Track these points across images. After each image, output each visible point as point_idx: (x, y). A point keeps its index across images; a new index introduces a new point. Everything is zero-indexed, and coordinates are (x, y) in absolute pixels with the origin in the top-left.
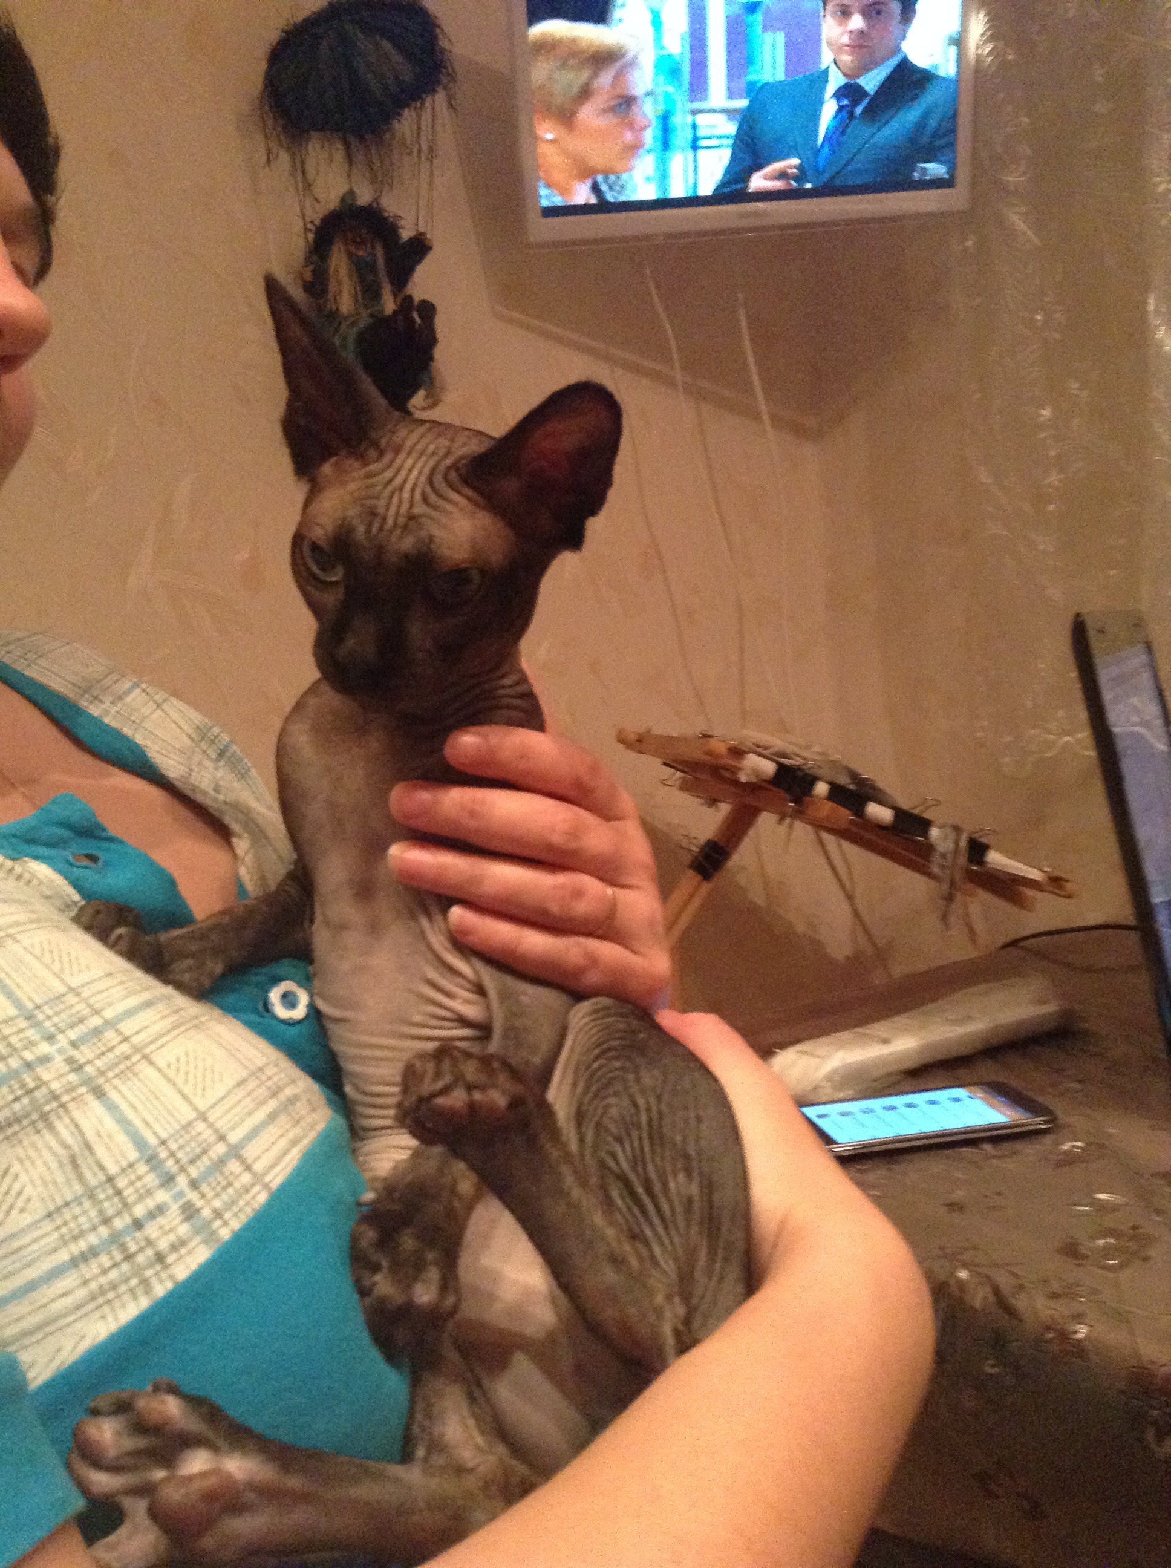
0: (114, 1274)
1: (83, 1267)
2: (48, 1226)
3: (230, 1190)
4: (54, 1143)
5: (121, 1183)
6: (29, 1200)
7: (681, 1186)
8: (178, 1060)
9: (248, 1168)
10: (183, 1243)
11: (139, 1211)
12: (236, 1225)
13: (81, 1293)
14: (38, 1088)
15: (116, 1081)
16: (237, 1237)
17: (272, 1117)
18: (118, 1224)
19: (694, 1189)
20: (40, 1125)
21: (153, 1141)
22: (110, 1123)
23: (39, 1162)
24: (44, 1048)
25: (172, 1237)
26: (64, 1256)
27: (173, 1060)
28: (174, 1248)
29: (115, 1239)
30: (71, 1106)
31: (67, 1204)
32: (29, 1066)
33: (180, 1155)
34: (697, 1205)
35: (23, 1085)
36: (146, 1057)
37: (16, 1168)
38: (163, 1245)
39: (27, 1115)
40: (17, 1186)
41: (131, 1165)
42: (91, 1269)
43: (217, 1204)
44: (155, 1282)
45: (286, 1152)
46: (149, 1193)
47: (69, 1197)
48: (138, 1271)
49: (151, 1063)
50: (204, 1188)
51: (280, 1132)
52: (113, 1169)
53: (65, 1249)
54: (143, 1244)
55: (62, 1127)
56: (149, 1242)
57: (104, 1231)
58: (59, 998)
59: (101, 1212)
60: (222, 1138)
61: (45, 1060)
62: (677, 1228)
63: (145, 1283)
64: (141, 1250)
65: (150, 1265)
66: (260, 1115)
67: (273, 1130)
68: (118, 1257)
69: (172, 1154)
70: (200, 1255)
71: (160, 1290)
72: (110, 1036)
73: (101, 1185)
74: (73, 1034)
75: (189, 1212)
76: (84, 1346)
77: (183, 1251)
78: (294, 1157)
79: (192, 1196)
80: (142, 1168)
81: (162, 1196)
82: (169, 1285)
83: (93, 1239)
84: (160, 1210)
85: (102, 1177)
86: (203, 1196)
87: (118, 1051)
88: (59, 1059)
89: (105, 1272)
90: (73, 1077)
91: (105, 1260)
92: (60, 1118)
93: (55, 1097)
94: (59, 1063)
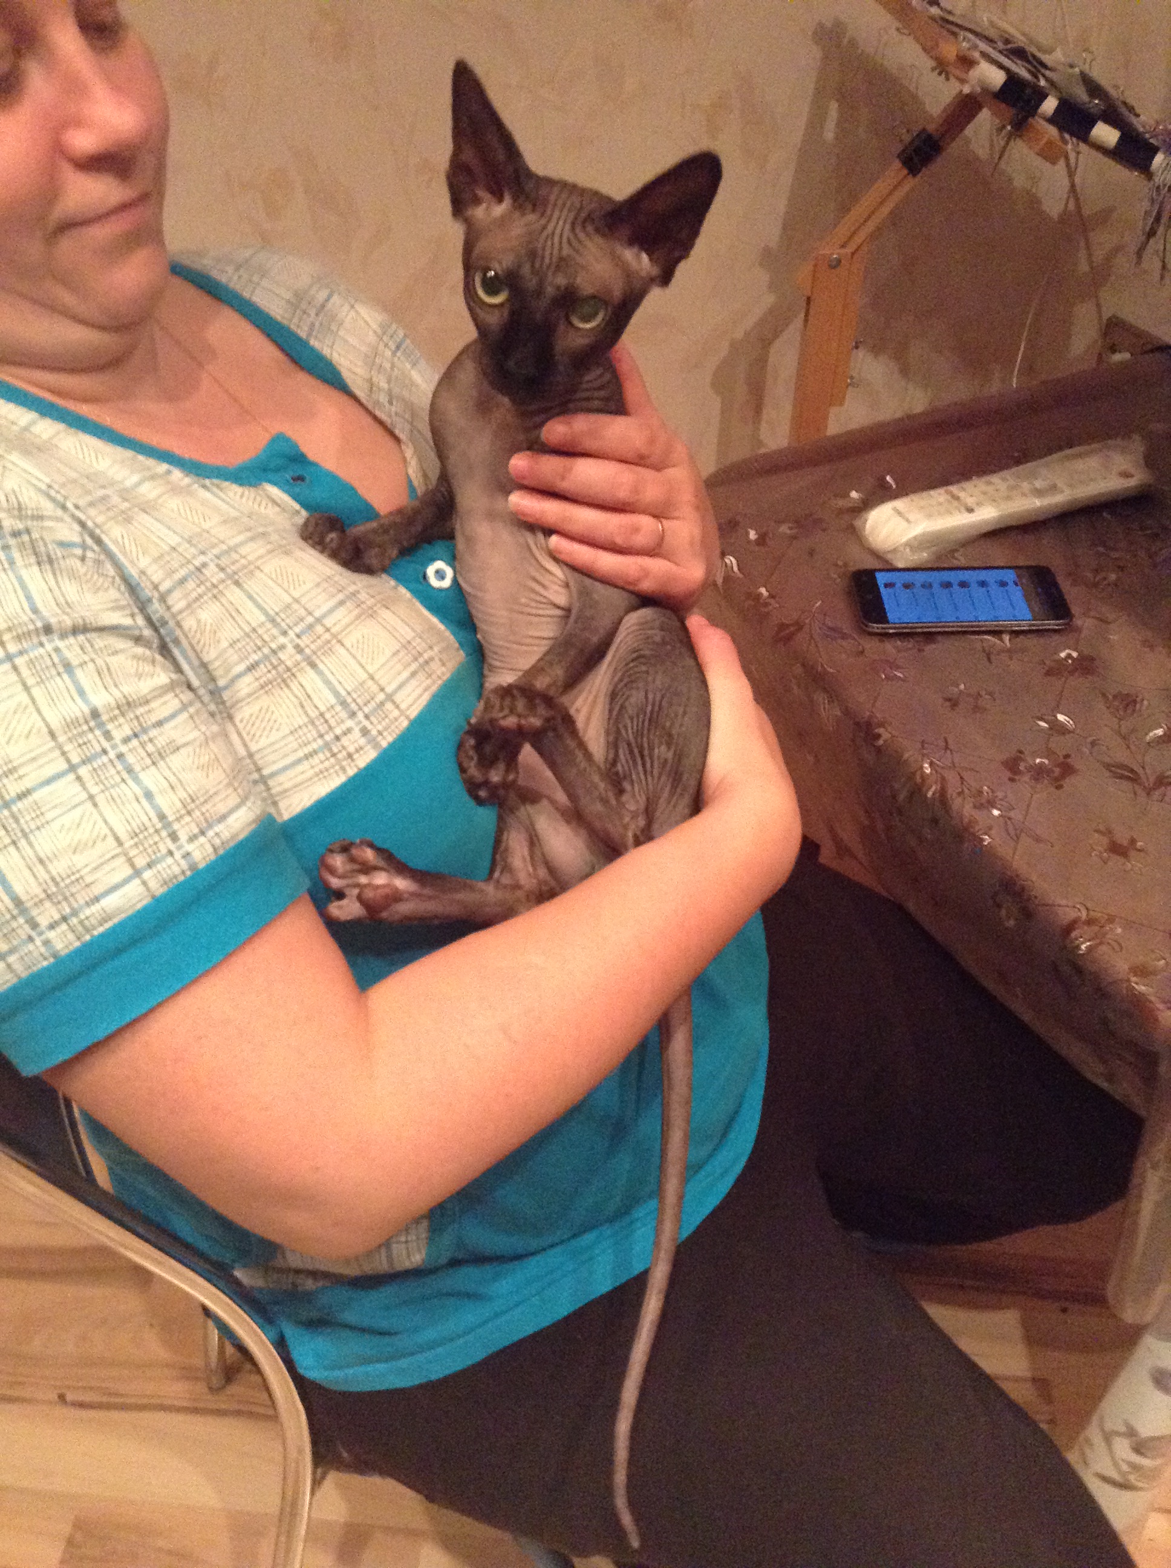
0: (327, 764)
1: (310, 760)
2: (291, 738)
3: (387, 720)
4: (290, 695)
5: (328, 716)
6: (280, 724)
7: (662, 751)
8: (358, 642)
9: (397, 707)
10: (361, 748)
11: (338, 731)
12: (390, 739)
13: (311, 772)
14: (279, 665)
15: (323, 658)
16: (392, 746)
17: (413, 674)
18: (328, 738)
19: (670, 755)
20: (283, 685)
21: (343, 693)
22: (320, 684)
23: (284, 705)
24: (282, 640)
25: (356, 745)
26: (300, 754)
27: (355, 641)
28: (357, 751)
29: (327, 745)
30: (298, 674)
31: (300, 727)
32: (274, 652)
33: (359, 701)
34: (669, 765)
35: (272, 664)
36: (339, 641)
37: (272, 708)
38: (351, 749)
39: (275, 680)
40: (273, 718)
41: (332, 707)
42: (315, 760)
43: (380, 728)
44: (348, 768)
45: (421, 696)
46: (342, 721)
47: (301, 723)
48: (339, 762)
49: (343, 645)
50: (372, 719)
51: (418, 683)
52: (323, 709)
53: (300, 750)
54: (340, 748)
55: (294, 685)
56: (344, 748)
57: (320, 742)
58: (288, 606)
59: (318, 731)
60: (382, 690)
61: (282, 647)
62: (652, 776)
63: (343, 769)
64: (340, 751)
65: (345, 759)
66: (406, 674)
67: (414, 682)
68: (328, 755)
69: (354, 700)
70: (369, 755)
71: (351, 772)
72: (319, 629)
73: (317, 717)
74: (297, 630)
75: (365, 732)
76: (315, 798)
77: (362, 752)
78: (426, 698)
79: (366, 723)
80: (338, 708)
81: (350, 723)
82: (355, 770)
83: (315, 746)
84: (349, 731)
85: (317, 713)
86: (372, 723)
87: (323, 638)
88: (290, 646)
89: (322, 762)
90: (299, 657)
91: (321, 756)
92: (292, 681)
93: (288, 669)
94: (290, 649)
